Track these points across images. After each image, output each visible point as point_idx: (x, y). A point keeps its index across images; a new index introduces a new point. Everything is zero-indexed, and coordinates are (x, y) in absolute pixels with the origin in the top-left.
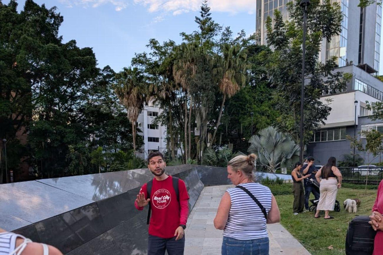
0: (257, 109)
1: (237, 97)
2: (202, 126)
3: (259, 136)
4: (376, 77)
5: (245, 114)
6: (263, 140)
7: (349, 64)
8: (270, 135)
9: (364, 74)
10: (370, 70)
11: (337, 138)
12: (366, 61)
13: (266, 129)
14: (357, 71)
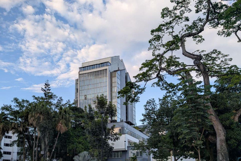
0: (77, 140)
1: (66, 134)
2: (45, 149)
3: (79, 156)
4: (134, 127)
5: (70, 142)
6: (81, 158)
7: (122, 121)
8: (85, 156)
9: (129, 126)
10: (131, 124)
11: (118, 156)
12: (130, 120)
13: (83, 153)
14: (126, 125)
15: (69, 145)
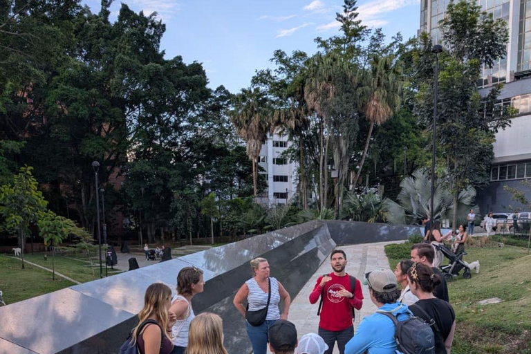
1: (388, 125)
2: (341, 165)
3: (414, 178)
5: (399, 146)
6: (418, 184)
15: (398, 153)
